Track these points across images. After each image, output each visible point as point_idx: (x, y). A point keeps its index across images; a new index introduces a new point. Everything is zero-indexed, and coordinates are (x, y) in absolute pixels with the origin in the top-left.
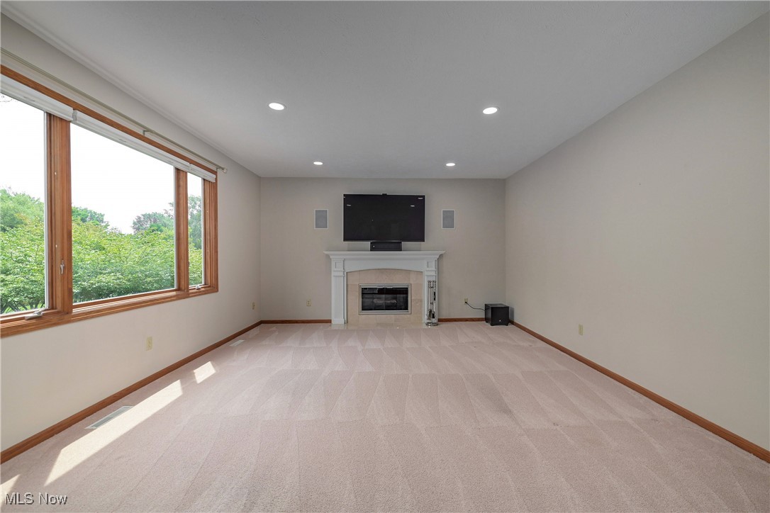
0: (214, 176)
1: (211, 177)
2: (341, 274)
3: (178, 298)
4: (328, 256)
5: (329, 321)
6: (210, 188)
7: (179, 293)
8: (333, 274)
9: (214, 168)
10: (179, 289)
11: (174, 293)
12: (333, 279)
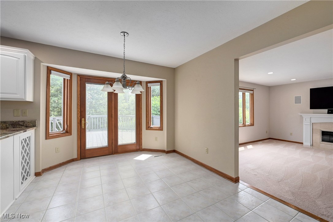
0: (253, 92)
1: (252, 92)
2: (309, 124)
3: (243, 126)
4: (301, 116)
5: (302, 143)
6: (252, 96)
7: (243, 125)
8: (304, 123)
9: (252, 89)
10: (243, 124)
11: (242, 125)
12: (304, 126)
